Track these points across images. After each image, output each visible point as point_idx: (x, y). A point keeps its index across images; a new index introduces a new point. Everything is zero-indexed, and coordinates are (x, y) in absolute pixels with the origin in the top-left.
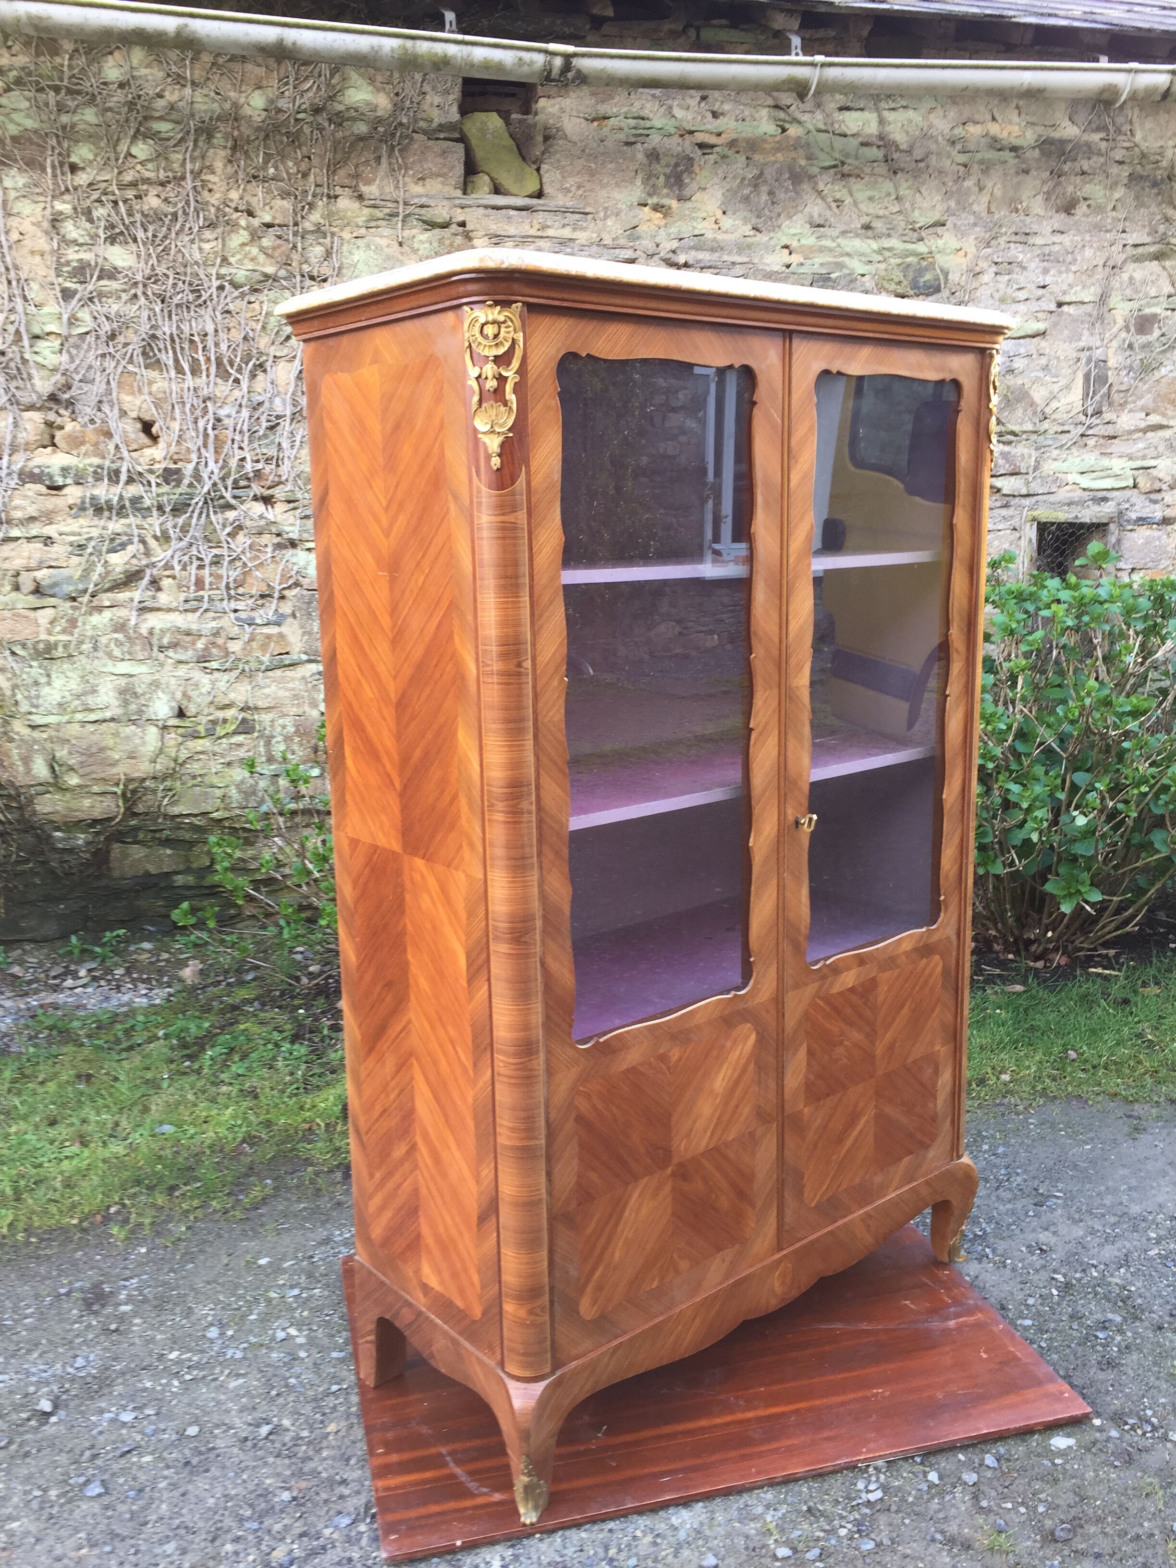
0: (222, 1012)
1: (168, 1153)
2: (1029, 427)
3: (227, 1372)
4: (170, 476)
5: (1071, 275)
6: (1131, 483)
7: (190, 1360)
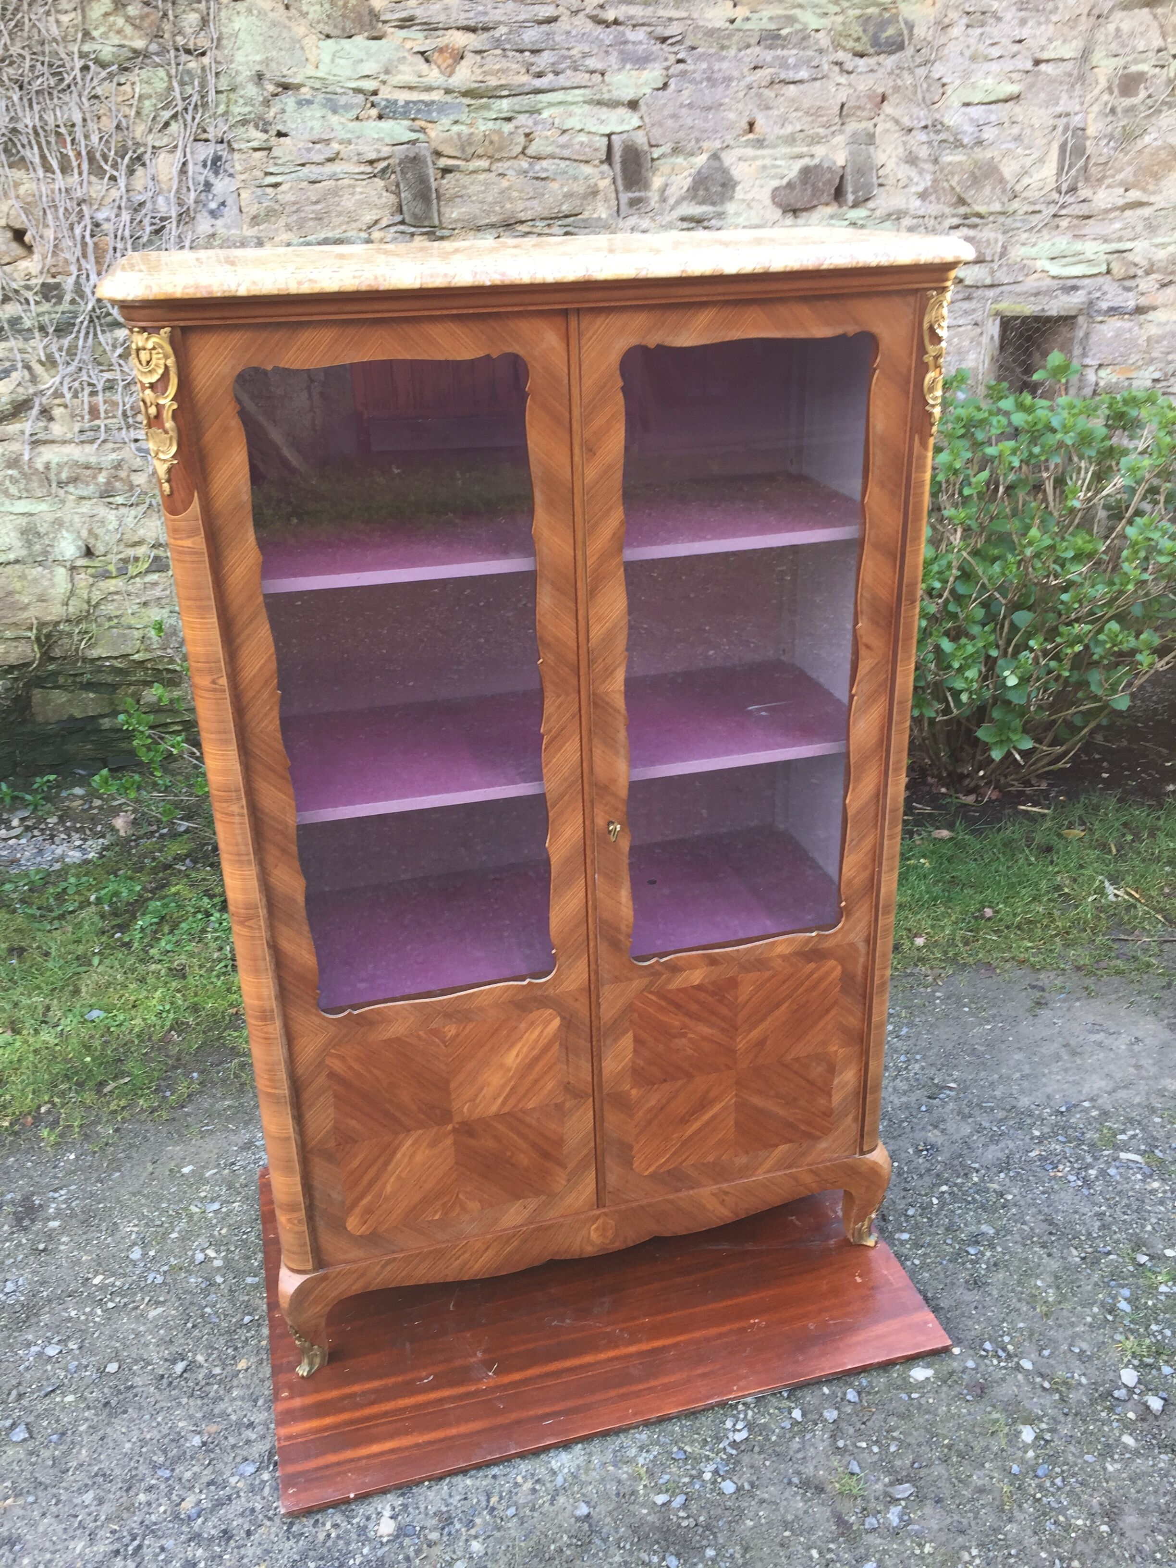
0: (154, 871)
1: (97, 1043)
2: (997, 207)
3: (147, 1299)
4: (50, 292)
5: (1051, 27)
6: (1104, 269)
7: (113, 1285)
